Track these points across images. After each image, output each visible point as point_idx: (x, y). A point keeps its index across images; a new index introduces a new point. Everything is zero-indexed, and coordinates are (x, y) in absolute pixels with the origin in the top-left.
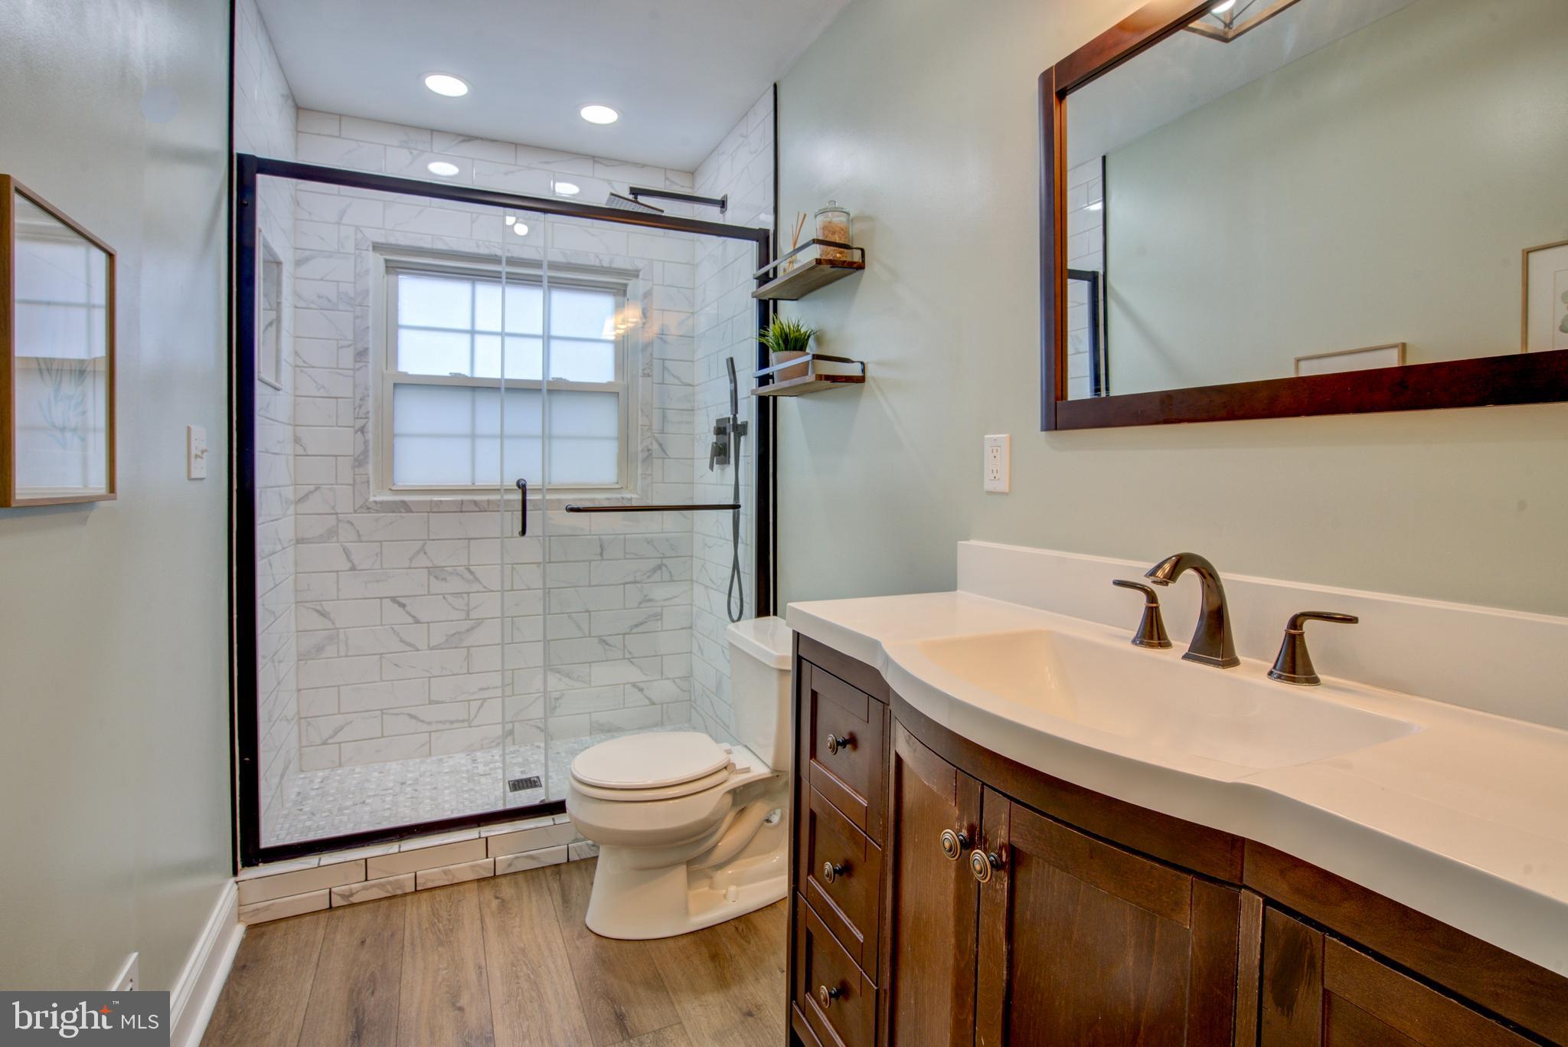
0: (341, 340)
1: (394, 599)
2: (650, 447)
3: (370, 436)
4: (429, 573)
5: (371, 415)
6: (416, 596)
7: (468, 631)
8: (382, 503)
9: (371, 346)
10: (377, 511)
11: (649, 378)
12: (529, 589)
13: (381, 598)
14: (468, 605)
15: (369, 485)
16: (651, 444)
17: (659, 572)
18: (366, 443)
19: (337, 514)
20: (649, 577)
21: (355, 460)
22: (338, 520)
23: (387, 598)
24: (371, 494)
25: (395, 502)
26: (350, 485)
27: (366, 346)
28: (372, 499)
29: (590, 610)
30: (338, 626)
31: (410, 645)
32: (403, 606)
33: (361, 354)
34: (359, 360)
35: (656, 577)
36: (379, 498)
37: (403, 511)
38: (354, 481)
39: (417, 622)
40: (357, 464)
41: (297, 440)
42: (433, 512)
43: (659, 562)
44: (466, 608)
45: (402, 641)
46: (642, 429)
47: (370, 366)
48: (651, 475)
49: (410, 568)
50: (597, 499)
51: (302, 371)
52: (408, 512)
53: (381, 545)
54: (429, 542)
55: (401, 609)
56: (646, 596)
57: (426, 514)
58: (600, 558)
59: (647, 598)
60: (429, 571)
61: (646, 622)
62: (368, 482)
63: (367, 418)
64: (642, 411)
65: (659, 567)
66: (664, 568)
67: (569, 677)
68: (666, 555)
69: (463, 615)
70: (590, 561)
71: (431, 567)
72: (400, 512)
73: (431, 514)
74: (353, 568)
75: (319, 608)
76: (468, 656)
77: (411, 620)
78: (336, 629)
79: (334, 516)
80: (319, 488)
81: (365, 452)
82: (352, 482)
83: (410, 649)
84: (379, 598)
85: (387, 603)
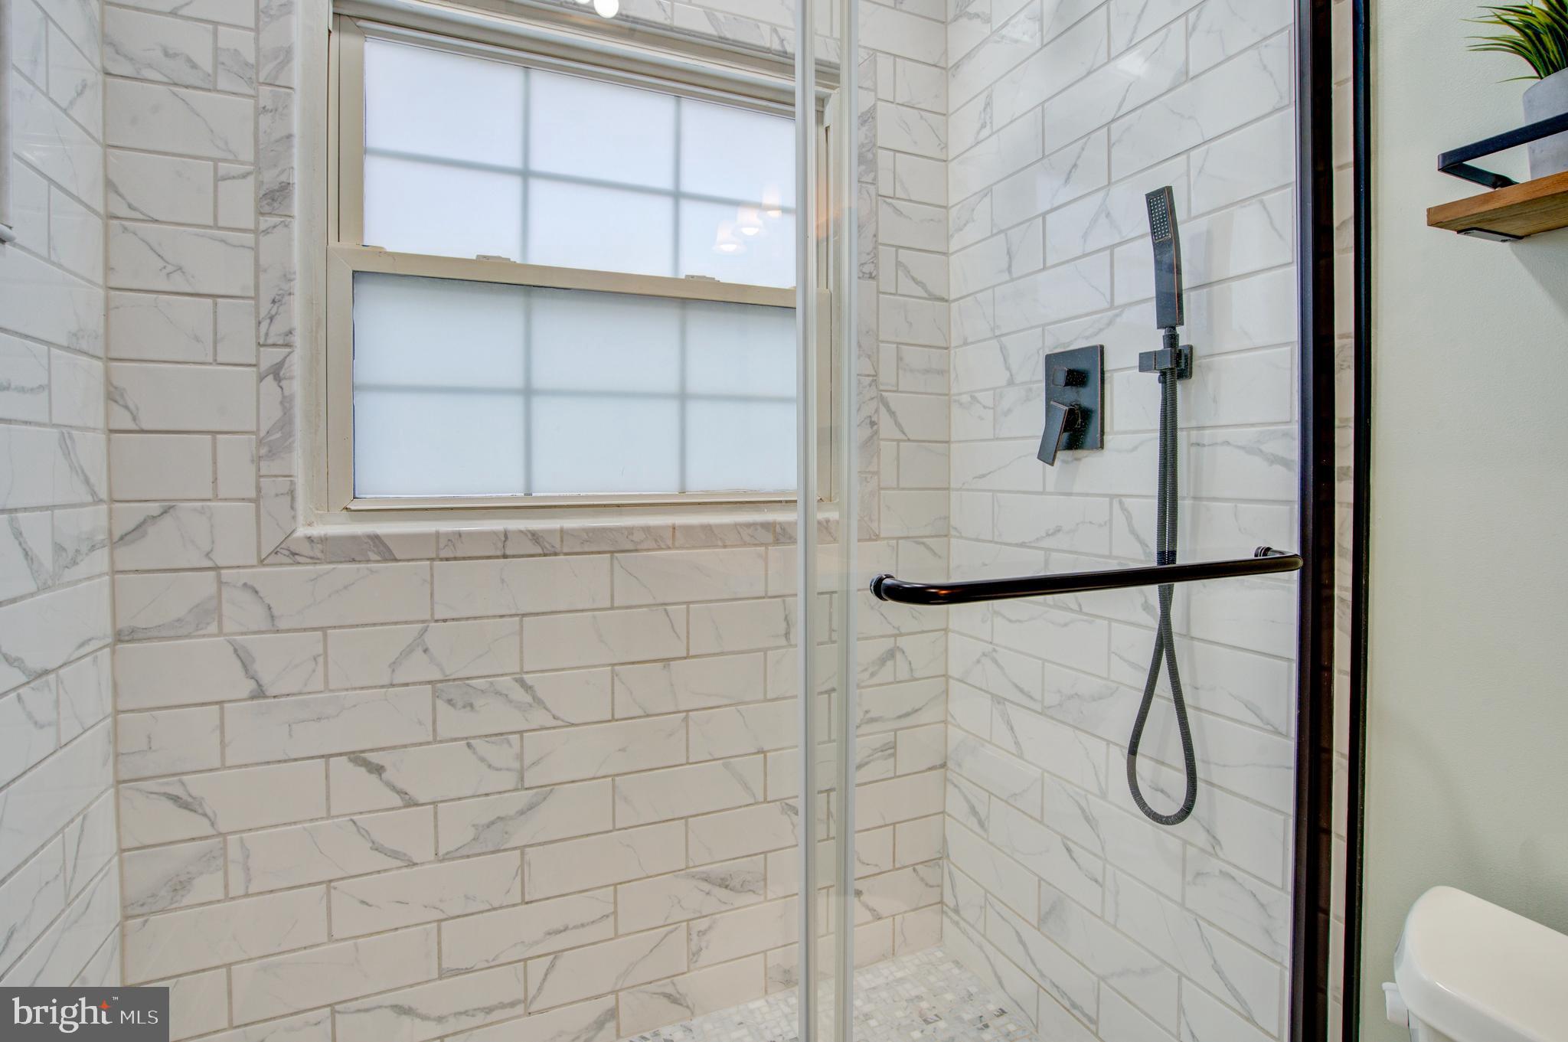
0: (225, 160)
1: (357, 758)
2: (874, 419)
3: (296, 387)
4: (436, 695)
5: (297, 339)
6: (405, 746)
7: (522, 813)
8: (324, 540)
9: (297, 178)
10: (315, 560)
11: (872, 283)
12: (648, 716)
13: (327, 757)
14: (520, 757)
15: (293, 499)
16: (876, 412)
17: (890, 663)
18: (286, 402)
19: (216, 568)
20: (873, 675)
21: (260, 442)
22: (220, 583)
23: (341, 754)
24: (301, 519)
25: (354, 538)
26: (250, 500)
27: (283, 178)
28: (302, 531)
29: (765, 749)
30: (223, 829)
31: (394, 854)
32: (378, 770)
33: (274, 198)
34: (267, 209)
35: (886, 673)
36: (318, 530)
37: (373, 556)
38: (259, 489)
39: (411, 803)
40: (264, 451)
41: (113, 395)
42: (442, 560)
43: (889, 643)
44: (516, 765)
45: (377, 848)
46: (859, 383)
47: (296, 226)
48: (877, 473)
49: (393, 685)
50: (780, 523)
51: (125, 229)
52: (385, 560)
53: (325, 636)
54: (433, 624)
55: (374, 777)
56: (867, 712)
57: (428, 562)
58: (783, 642)
59: (869, 716)
60: (434, 692)
61: (867, 763)
62: (292, 493)
63: (287, 345)
64: (858, 347)
65: (891, 654)
66: (899, 656)
67: (726, 887)
68: (903, 631)
69: (508, 780)
70: (765, 650)
71: (441, 681)
72: (368, 561)
73: (437, 563)
74: (259, 693)
75: (177, 791)
76: (522, 866)
77: (397, 801)
78: (220, 834)
79: (212, 574)
80: (171, 507)
81: (285, 423)
82: (253, 494)
83: (399, 863)
84: (322, 756)
85: (340, 764)
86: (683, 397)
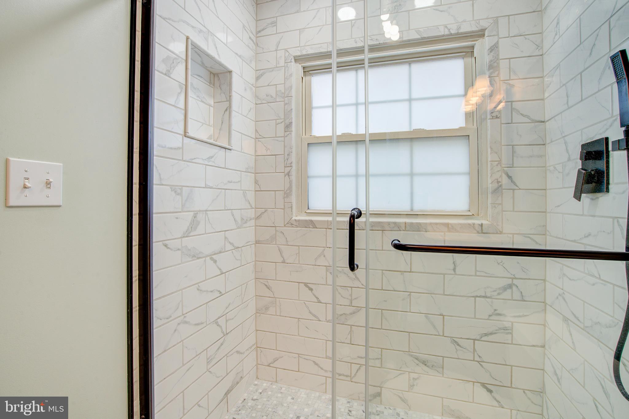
0: (278, 119)
1: (306, 285)
2: (500, 180)
3: (293, 178)
4: (327, 271)
5: (294, 165)
6: (319, 284)
7: (351, 314)
8: (299, 221)
9: (294, 121)
10: (297, 226)
11: (499, 120)
12: (395, 291)
13: (299, 283)
14: (351, 295)
15: (292, 209)
16: (501, 176)
17: (509, 291)
18: (291, 182)
19: (275, 227)
20: (499, 294)
21: (285, 193)
22: (276, 231)
23: (302, 283)
24: (294, 214)
25: (306, 221)
26: (283, 209)
27: (290, 121)
28: (294, 218)
29: (444, 314)
30: (276, 297)
31: (315, 316)
32: (311, 289)
33: (288, 127)
34: (287, 130)
35: (507, 294)
36: (297, 218)
37: (311, 226)
38: (284, 206)
39: (320, 302)
40: (286, 196)
41: (256, 182)
42: (329, 229)
43: (509, 281)
44: (350, 298)
45: (310, 313)
46: (491, 164)
47: (293, 134)
48: (501, 204)
49: (316, 265)
50: (451, 224)
51: (259, 141)
52: (314, 228)
53: (299, 248)
54: (326, 248)
55: (310, 291)
56: (495, 310)
57: (325, 229)
58: (453, 272)
59: (496, 312)
60: (327, 269)
61: (495, 333)
62: (292, 207)
63: (291, 166)
64: (491, 149)
65: (510, 286)
66: (514, 288)
67: (425, 365)
68: (517, 276)
69: (348, 303)
70: (444, 274)
71: (329, 266)
72: (310, 228)
73: (328, 230)
74: (284, 262)
75: (267, 284)
76: (351, 331)
77: (316, 300)
78: (275, 298)
79: (274, 228)
80: (267, 210)
81: (290, 188)
82: (283, 207)
83: (316, 319)
84: (298, 282)
85: (302, 285)
86: (412, 175)
